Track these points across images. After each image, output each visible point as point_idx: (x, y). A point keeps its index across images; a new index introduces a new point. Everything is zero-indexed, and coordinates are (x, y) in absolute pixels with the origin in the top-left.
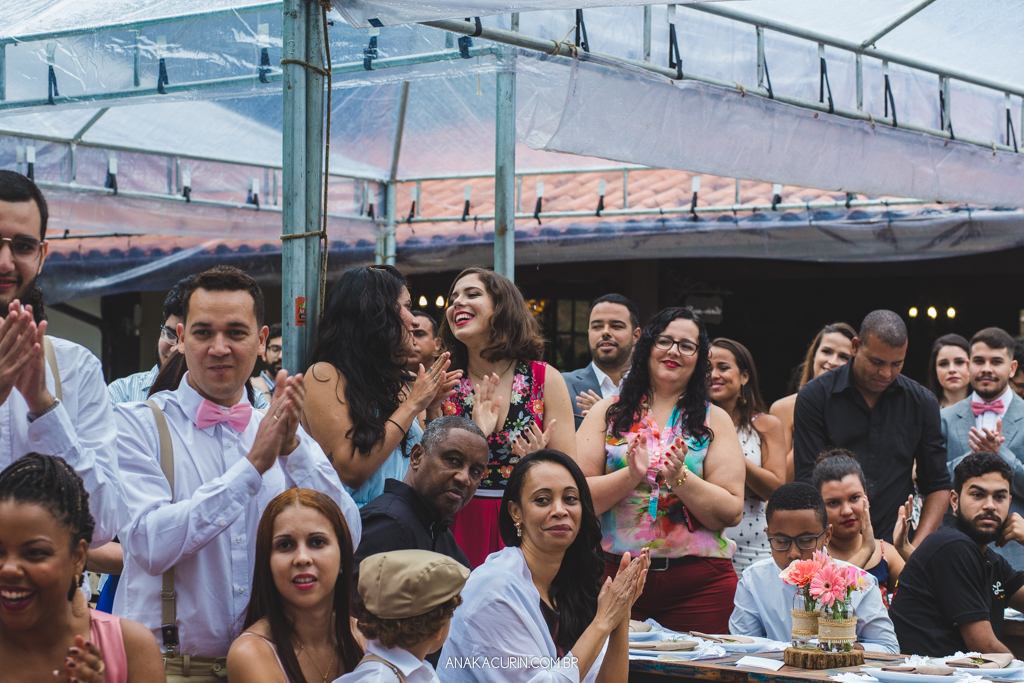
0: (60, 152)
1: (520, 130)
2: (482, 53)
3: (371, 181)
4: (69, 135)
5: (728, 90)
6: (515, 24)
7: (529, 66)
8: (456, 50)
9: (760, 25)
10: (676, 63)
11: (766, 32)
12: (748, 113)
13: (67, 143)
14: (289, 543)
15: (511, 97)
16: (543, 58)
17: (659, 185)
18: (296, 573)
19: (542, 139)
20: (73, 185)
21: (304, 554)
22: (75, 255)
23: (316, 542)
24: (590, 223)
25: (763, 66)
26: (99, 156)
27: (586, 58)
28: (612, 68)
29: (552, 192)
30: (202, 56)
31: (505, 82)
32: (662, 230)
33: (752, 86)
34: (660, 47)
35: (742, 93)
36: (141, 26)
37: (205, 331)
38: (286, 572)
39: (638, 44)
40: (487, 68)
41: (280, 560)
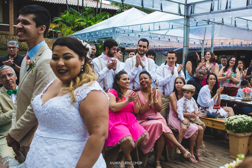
0: (163, 36)
1: (214, 34)
2: (210, 24)
3: (201, 40)
4: (164, 34)
5: (242, 29)
6: (214, 20)
7: (216, 26)
8: (207, 24)
9: (247, 20)
10: (235, 25)
11: (248, 21)
12: (245, 32)
13: (164, 35)
14: (177, 83)
15: (214, 29)
16: (218, 25)
17: (237, 41)
18: (178, 86)
19: (217, 35)
20: (165, 40)
21: (179, 84)
22: (166, 48)
23: (180, 83)
24: (228, 45)
25: (247, 26)
26: (168, 36)
27: (223, 25)
28: (227, 26)
29: (224, 41)
30: (177, 24)
31: (213, 27)
32: (237, 46)
33: (246, 28)
34: (234, 23)
35: (244, 29)
36: (170, 21)
37: (169, 58)
38: (177, 86)
39: (230, 23)
40: (211, 26)
41: (176, 85)
